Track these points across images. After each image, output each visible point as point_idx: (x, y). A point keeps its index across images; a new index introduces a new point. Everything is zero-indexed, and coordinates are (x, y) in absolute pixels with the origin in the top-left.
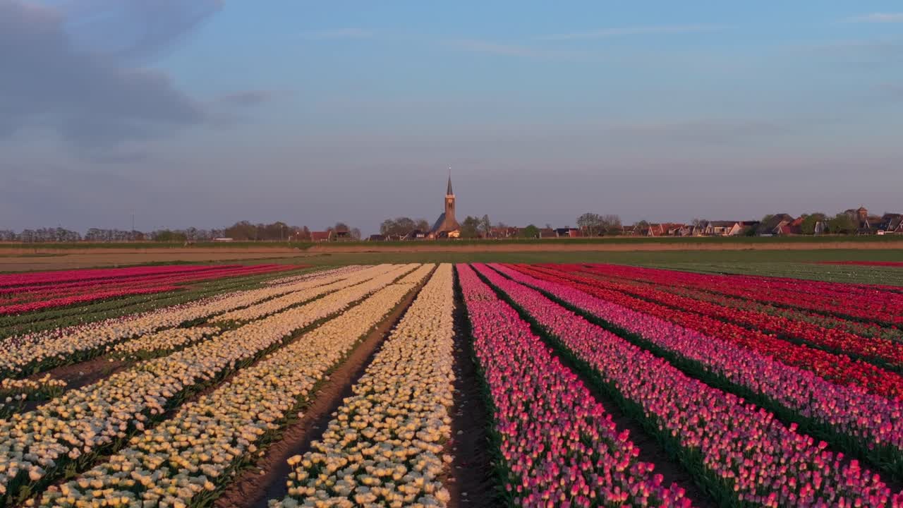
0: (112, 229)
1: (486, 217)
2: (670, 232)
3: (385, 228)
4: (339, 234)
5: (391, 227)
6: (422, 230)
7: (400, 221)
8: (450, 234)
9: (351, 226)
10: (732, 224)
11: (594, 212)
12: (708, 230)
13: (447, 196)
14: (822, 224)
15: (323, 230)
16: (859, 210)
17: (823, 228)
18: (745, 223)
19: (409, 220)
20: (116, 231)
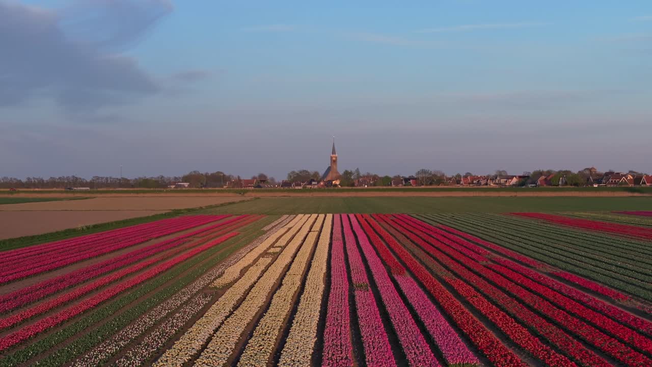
0: (108, 176)
1: (357, 170)
2: (474, 182)
3: (291, 177)
4: (261, 181)
5: (295, 176)
6: (315, 179)
7: (301, 172)
8: (334, 182)
9: (269, 176)
10: (512, 177)
11: (426, 168)
12: (497, 181)
13: (332, 155)
14: (564, 180)
15: (249, 178)
16: (591, 169)
17: (564, 182)
18: (520, 177)
19: (307, 172)
20: (111, 178)
